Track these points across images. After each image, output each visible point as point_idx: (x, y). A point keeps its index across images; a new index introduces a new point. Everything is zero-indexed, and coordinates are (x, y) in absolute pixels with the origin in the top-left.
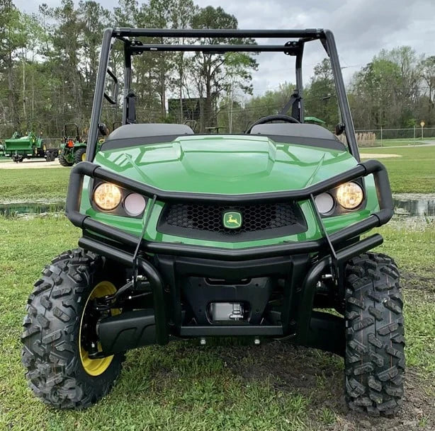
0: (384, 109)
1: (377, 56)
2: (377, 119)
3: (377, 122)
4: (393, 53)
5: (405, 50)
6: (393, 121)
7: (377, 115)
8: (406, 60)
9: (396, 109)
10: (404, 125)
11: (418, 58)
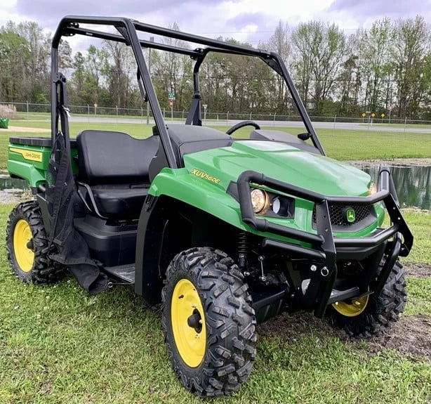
0: (14, 81)
1: (5, 27)
2: (7, 91)
3: (8, 93)
4: (21, 26)
5: (33, 26)
6: (24, 94)
7: (7, 86)
8: (35, 36)
9: (26, 82)
10: (34, 99)
11: (45, 36)
